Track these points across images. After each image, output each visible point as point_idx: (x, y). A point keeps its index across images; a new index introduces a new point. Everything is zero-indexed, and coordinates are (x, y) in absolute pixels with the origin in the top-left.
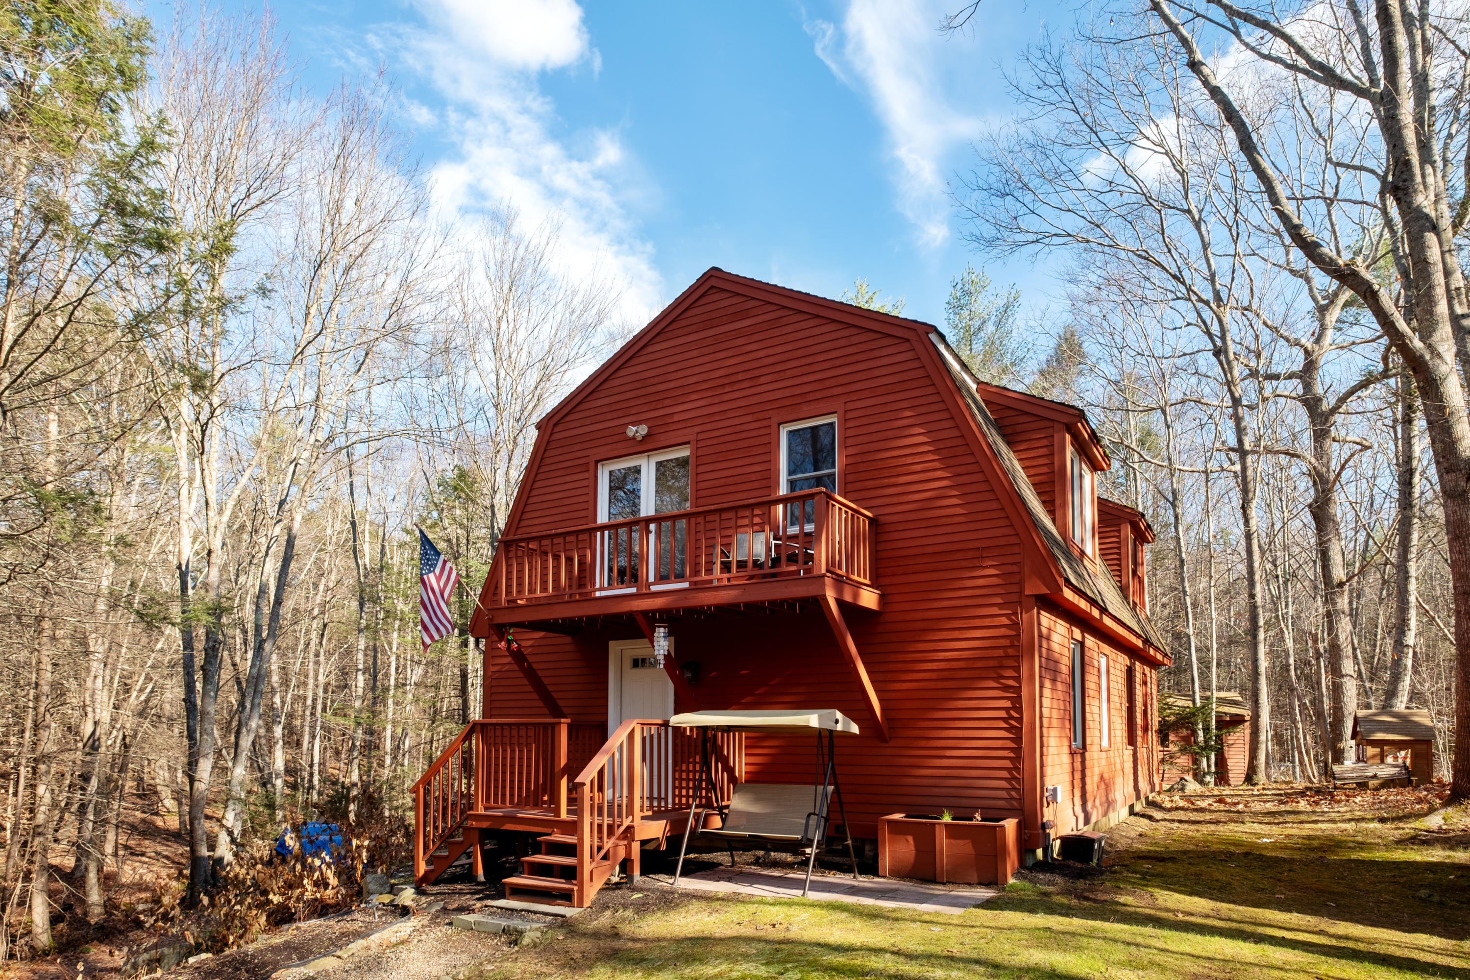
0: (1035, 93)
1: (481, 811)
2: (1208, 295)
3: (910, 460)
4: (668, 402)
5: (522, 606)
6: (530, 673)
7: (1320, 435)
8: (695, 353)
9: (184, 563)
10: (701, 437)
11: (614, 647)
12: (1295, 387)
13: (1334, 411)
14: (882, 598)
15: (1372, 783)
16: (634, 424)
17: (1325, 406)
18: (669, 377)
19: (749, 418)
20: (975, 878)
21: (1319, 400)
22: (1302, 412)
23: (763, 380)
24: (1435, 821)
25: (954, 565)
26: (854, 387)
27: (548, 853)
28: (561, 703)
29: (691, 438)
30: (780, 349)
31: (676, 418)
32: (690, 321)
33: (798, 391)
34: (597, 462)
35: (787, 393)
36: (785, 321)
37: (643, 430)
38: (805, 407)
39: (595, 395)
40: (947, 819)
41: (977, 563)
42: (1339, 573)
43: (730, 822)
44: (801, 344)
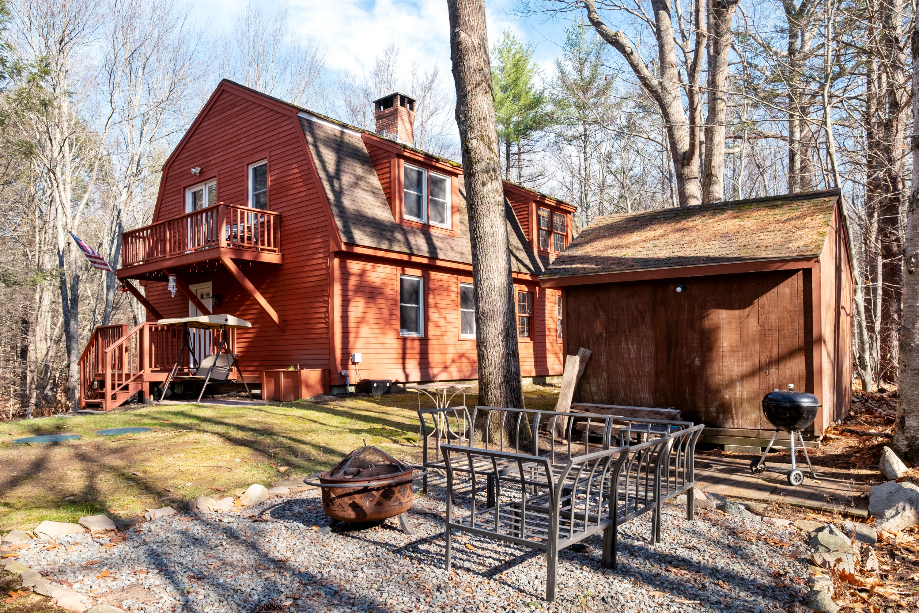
3: (292, 182)
4: (209, 154)
6: (146, 303)
8: (218, 127)
9: (61, 250)
10: (221, 172)
11: (192, 288)
14: (283, 256)
16: (194, 168)
18: (210, 140)
19: (237, 162)
23: (242, 141)
25: (307, 237)
26: (273, 144)
29: (216, 174)
30: (248, 124)
31: (212, 162)
32: (217, 109)
33: (254, 146)
34: (185, 188)
35: (250, 148)
36: (249, 108)
37: (198, 170)
38: (256, 155)
39: (184, 151)
41: (314, 236)
44: (255, 121)
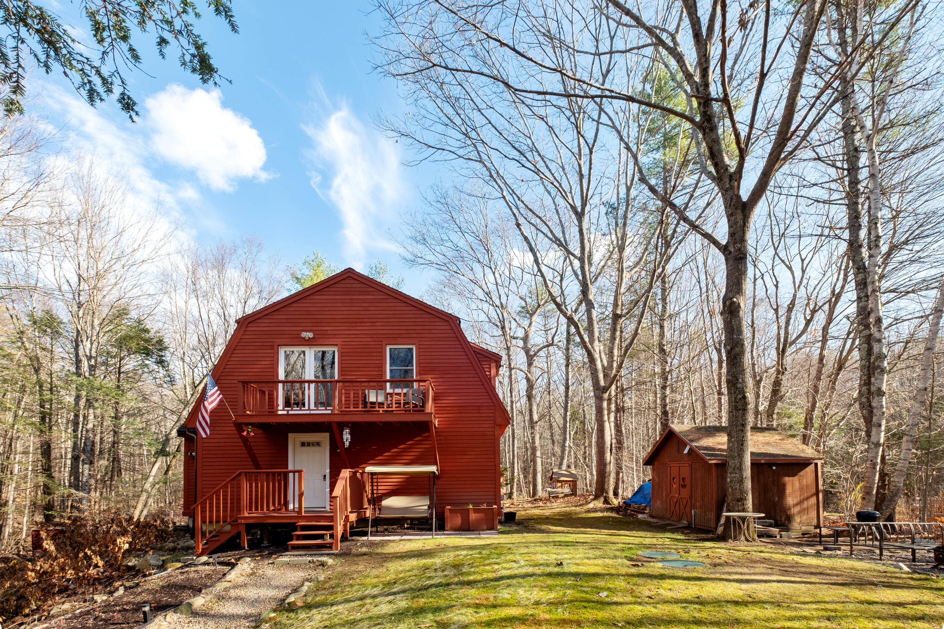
0: (434, 204)
1: (246, 515)
2: (498, 303)
4: (324, 325)
5: (249, 415)
6: (249, 448)
7: (530, 364)
8: (339, 305)
10: (344, 343)
11: (291, 436)
12: (521, 343)
13: (535, 355)
15: (561, 495)
16: (305, 331)
17: (532, 353)
18: (326, 313)
19: (371, 339)
20: (485, 527)
21: (530, 349)
22: (523, 352)
23: (378, 324)
24: (591, 505)
25: (468, 411)
26: (423, 335)
27: (301, 530)
28: (261, 463)
29: (337, 344)
30: (386, 312)
31: (329, 333)
32: (338, 289)
33: (396, 332)
34: (278, 346)
35: (390, 332)
36: (389, 301)
37: (310, 335)
38: (400, 340)
39: (277, 313)
40: (471, 507)
42: (536, 417)
43: (383, 511)
44: (397, 312)
